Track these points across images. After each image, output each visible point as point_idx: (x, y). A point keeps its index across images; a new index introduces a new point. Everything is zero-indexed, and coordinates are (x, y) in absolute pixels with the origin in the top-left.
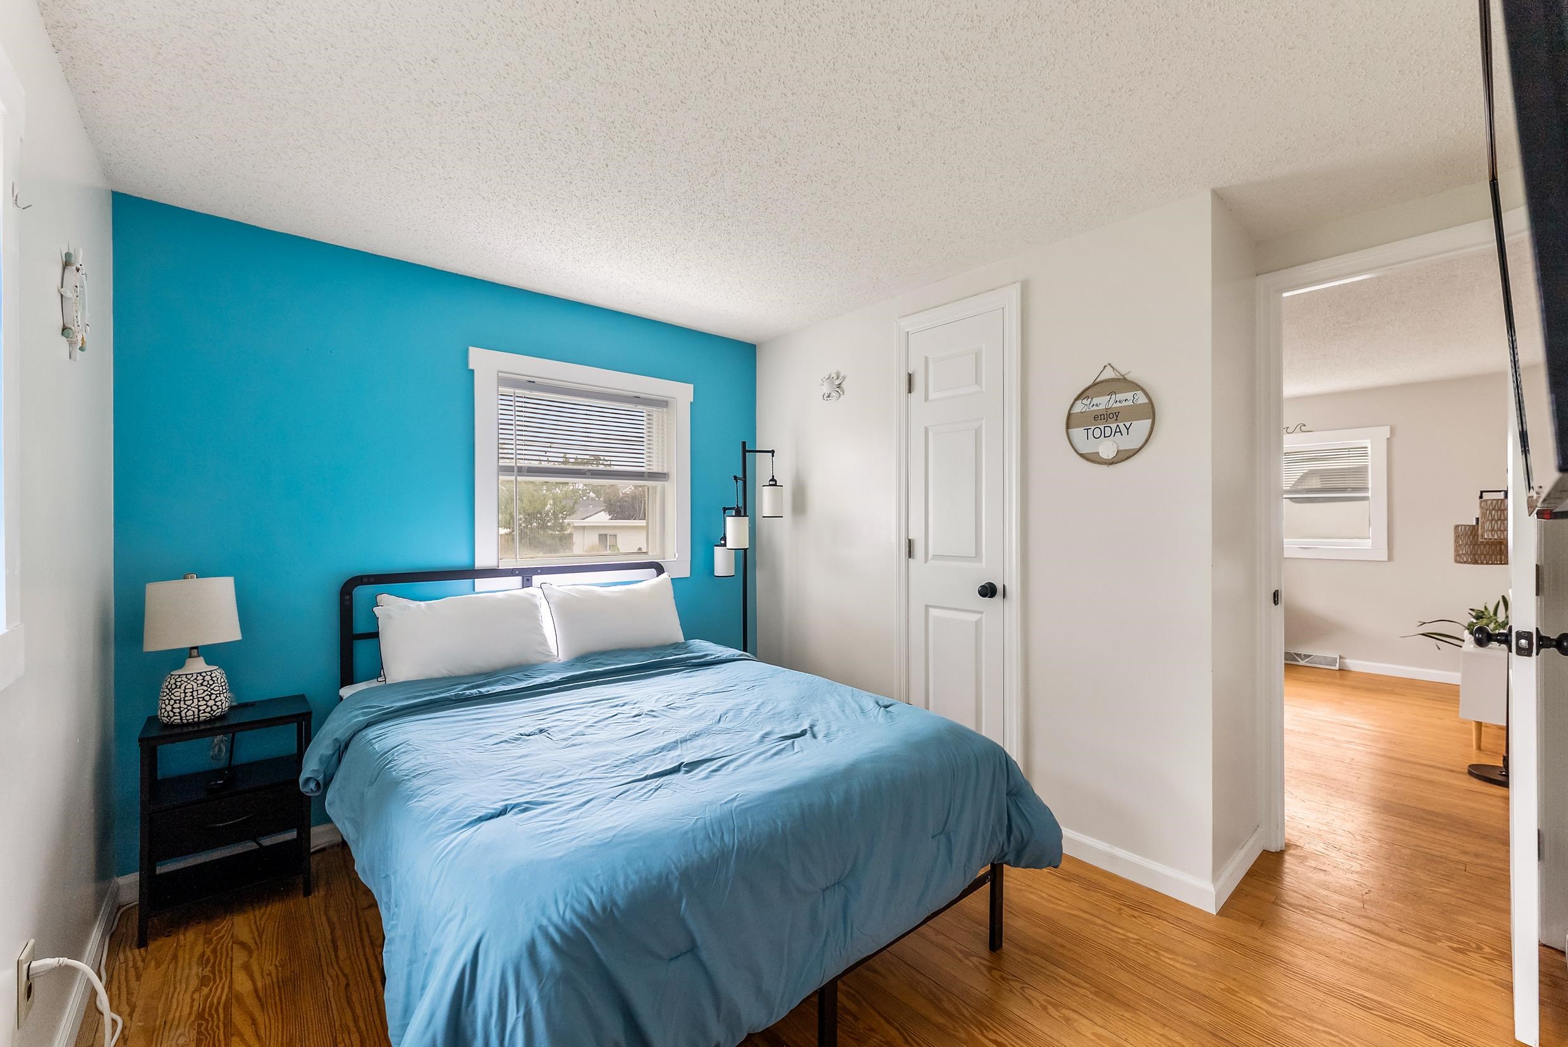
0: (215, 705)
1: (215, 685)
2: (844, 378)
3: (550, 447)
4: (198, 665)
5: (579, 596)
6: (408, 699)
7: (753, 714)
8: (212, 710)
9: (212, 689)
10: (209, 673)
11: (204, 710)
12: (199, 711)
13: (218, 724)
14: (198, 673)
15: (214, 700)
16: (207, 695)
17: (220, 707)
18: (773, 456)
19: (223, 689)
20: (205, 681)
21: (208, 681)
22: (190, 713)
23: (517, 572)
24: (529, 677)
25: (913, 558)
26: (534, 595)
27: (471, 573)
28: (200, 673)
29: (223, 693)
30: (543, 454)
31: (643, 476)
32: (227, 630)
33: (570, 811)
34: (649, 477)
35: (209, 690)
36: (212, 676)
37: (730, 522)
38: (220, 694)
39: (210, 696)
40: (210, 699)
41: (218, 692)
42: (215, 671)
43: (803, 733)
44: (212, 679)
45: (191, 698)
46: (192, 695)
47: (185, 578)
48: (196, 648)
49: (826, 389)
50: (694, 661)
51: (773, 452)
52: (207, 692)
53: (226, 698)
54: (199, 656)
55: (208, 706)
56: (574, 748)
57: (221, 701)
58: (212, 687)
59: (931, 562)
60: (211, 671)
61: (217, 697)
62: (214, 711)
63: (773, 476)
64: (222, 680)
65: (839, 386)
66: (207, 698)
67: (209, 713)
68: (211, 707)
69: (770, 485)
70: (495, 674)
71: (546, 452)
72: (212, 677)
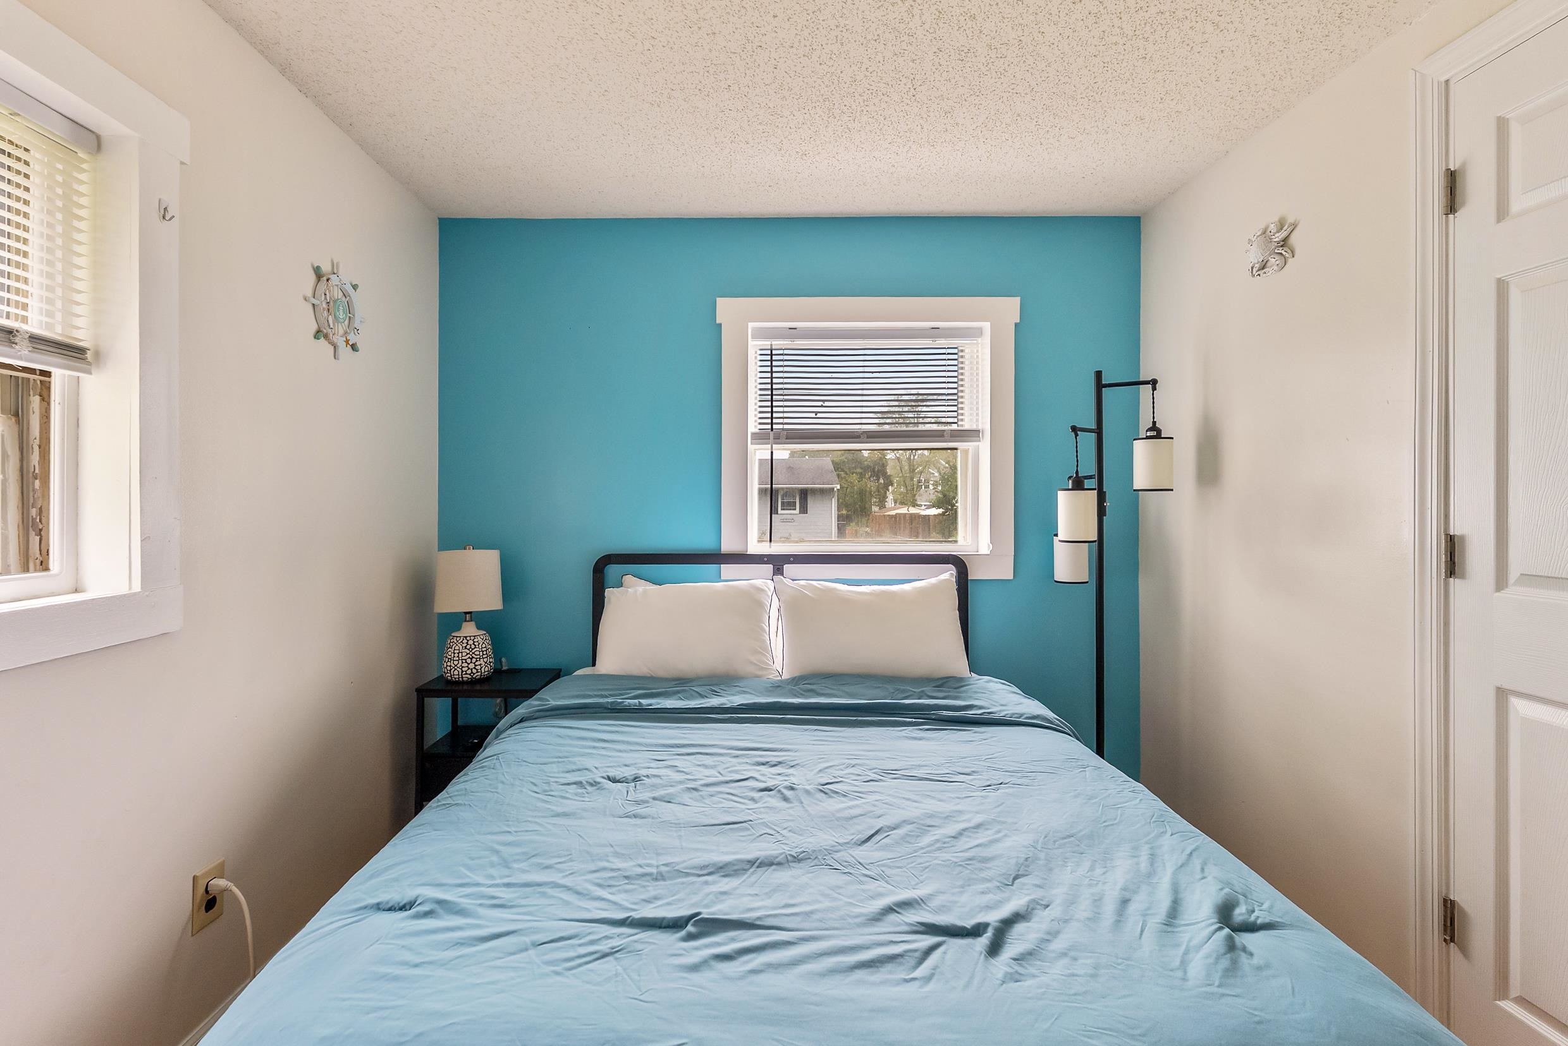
0: (475, 668)
1: (476, 649)
2: (1294, 226)
3: (822, 406)
4: (469, 629)
5: (812, 596)
6: (577, 697)
7: (938, 845)
8: (472, 672)
9: (473, 653)
10: (472, 638)
11: (466, 671)
12: (462, 671)
13: (478, 687)
14: (464, 637)
15: (474, 663)
16: (469, 658)
17: (479, 670)
18: (1154, 389)
19: (483, 654)
20: (468, 644)
21: (471, 645)
22: (456, 672)
23: (766, 559)
24: (716, 693)
25: (1463, 576)
26: (762, 590)
27: (716, 558)
28: (466, 637)
29: (483, 658)
30: (813, 415)
31: (943, 436)
32: (489, 599)
33: (457, 944)
34: (952, 436)
35: (471, 653)
36: (475, 640)
37: (1063, 498)
38: (480, 658)
39: (471, 659)
40: (471, 662)
41: (479, 657)
42: (478, 637)
43: (976, 931)
44: (474, 644)
45: (458, 659)
46: (458, 657)
47: (465, 549)
48: (470, 613)
49: (1254, 256)
50: (945, 713)
51: (1154, 383)
52: (469, 655)
53: (486, 663)
54: (472, 621)
55: (469, 669)
56: (633, 821)
57: (480, 665)
58: (473, 651)
59: (1513, 592)
60: (474, 636)
61: (477, 661)
62: (474, 674)
63: (1154, 423)
64: (484, 646)
65: (1284, 242)
66: (469, 661)
67: (470, 674)
68: (472, 669)
69: (1148, 438)
70: (687, 683)
71: (816, 413)
72: (474, 642)
